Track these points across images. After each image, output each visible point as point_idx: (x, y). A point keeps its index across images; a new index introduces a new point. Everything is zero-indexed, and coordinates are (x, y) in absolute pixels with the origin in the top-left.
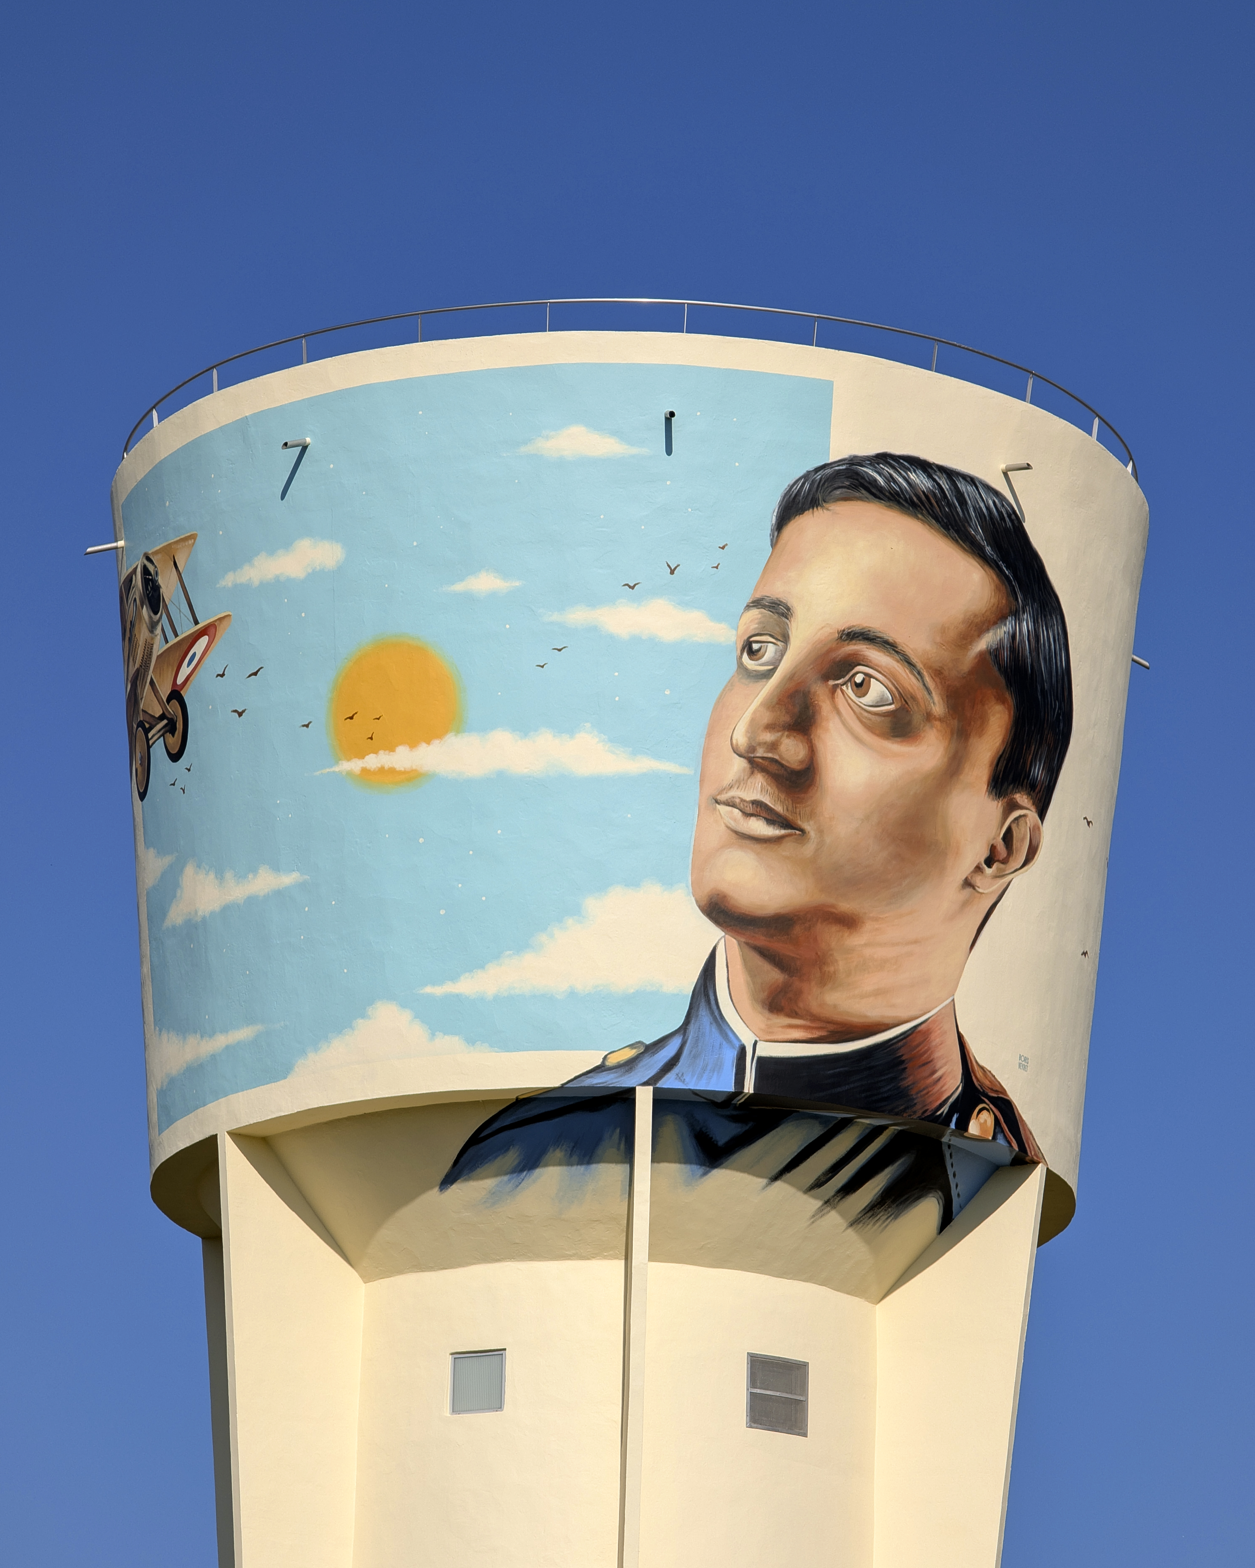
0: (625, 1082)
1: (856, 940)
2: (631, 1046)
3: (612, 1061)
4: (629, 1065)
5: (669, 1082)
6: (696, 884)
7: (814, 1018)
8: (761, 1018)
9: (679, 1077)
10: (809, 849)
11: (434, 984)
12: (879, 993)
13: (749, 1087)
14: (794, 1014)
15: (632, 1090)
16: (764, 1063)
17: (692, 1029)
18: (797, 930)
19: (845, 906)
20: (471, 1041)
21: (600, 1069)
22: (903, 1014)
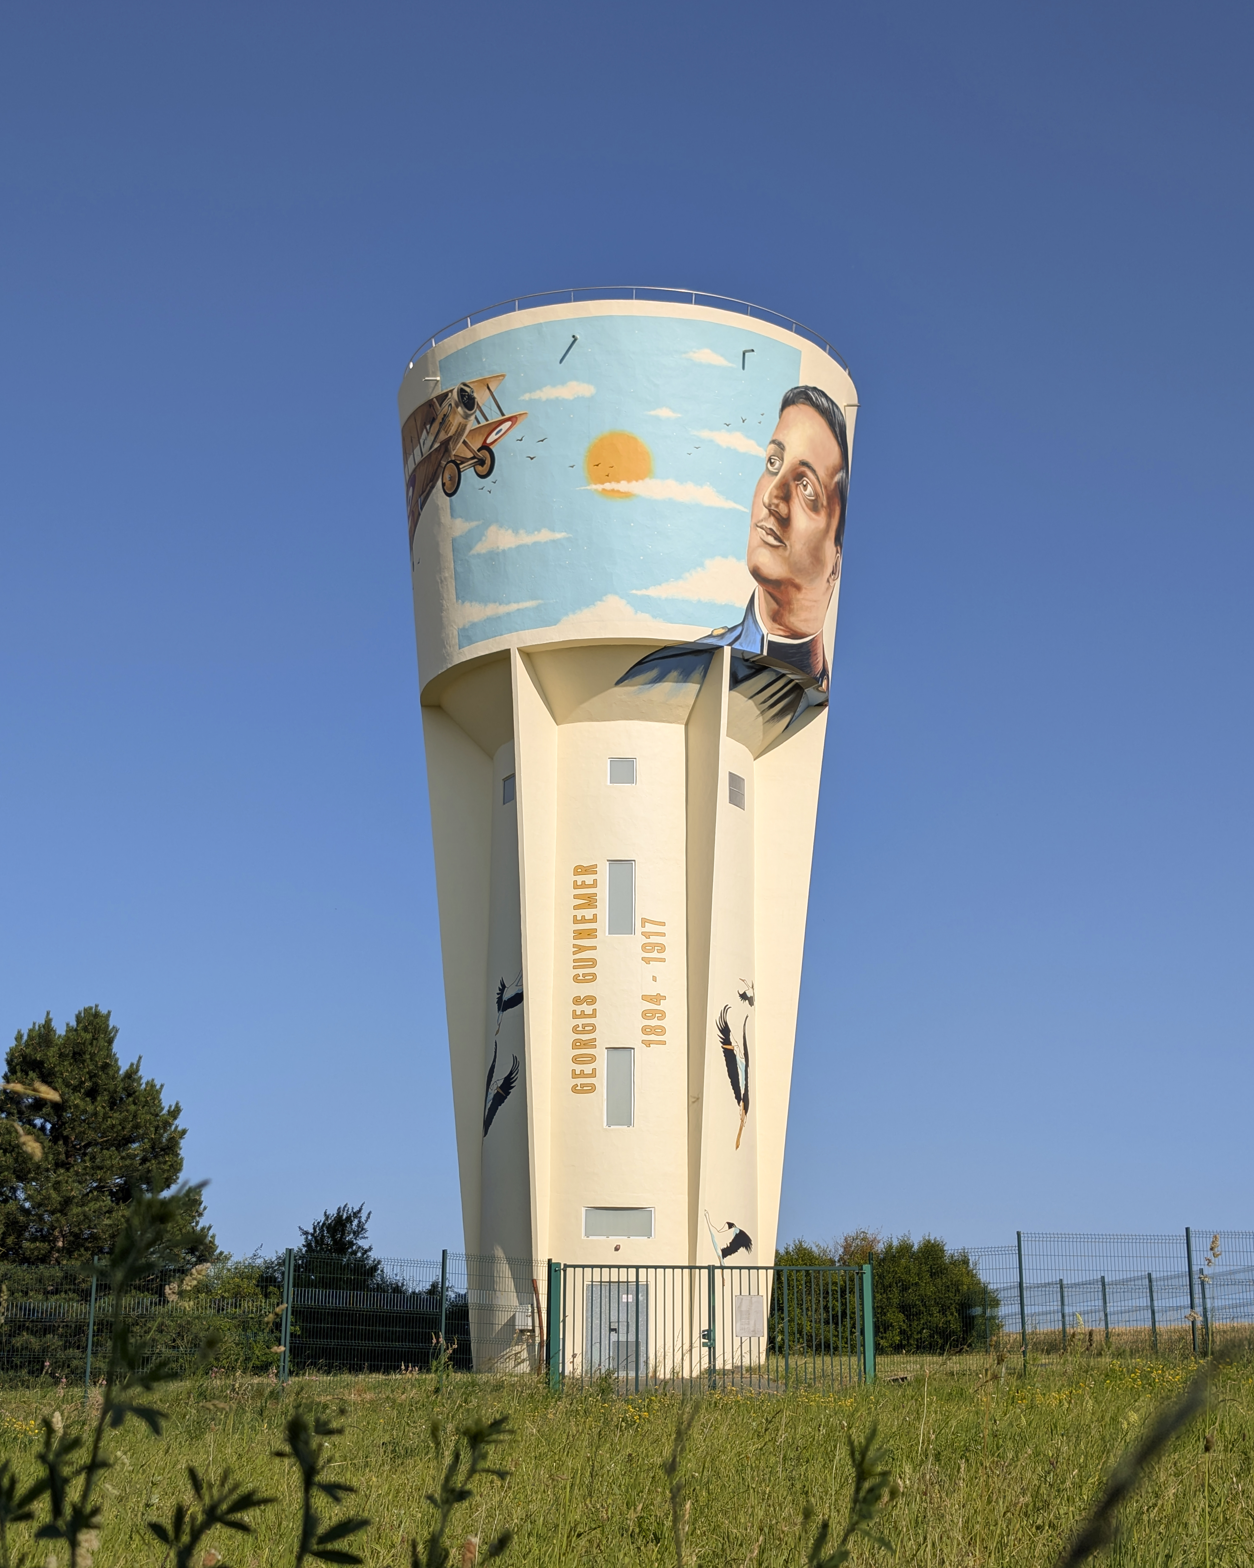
0: (720, 643)
1: (800, 596)
2: (723, 628)
3: (715, 633)
4: (722, 636)
5: (736, 646)
6: (749, 560)
7: (787, 627)
8: (770, 623)
9: (741, 644)
10: (787, 553)
11: (637, 589)
12: (806, 620)
13: (765, 653)
14: (780, 624)
15: (722, 647)
16: (770, 643)
17: (746, 623)
18: (783, 587)
19: (797, 581)
20: (654, 617)
21: (710, 636)
22: (812, 632)
